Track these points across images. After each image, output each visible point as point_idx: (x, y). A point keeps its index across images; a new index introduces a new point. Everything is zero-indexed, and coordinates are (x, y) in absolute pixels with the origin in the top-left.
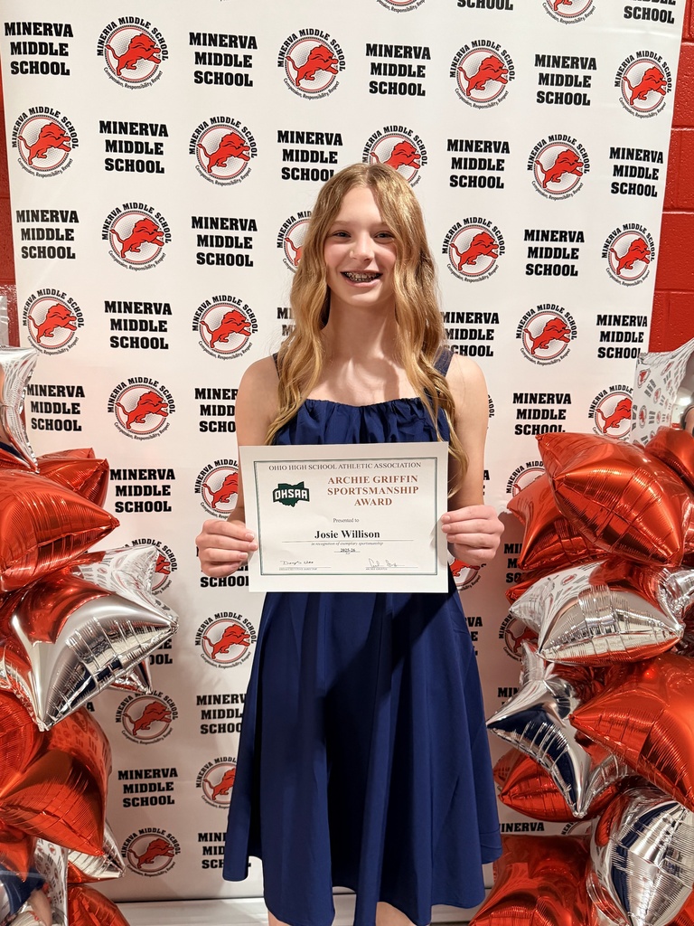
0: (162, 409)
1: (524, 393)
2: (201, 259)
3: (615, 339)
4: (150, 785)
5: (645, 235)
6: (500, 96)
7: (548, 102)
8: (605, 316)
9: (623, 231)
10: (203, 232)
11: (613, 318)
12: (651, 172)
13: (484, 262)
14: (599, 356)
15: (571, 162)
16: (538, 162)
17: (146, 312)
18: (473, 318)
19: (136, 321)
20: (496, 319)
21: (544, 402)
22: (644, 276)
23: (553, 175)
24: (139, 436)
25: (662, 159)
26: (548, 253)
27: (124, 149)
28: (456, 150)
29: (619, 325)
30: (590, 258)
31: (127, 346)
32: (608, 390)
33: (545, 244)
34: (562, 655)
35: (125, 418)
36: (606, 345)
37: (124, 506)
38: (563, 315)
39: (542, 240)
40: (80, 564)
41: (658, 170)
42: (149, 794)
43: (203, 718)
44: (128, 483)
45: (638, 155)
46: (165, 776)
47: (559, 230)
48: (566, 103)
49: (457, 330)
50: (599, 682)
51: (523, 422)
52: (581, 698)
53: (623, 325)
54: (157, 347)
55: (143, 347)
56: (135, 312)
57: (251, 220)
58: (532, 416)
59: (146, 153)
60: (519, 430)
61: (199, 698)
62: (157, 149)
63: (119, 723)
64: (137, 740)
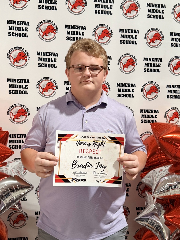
0: (26, 114)
1: (144, 109)
2: (40, 65)
3: (172, 92)
6: (136, 16)
7: (151, 18)
8: (169, 85)
10: (40, 57)
11: (171, 86)
13: (131, 67)
14: (167, 98)
15: (158, 37)
16: (148, 36)
17: (21, 82)
18: (127, 85)
19: (17, 85)
20: (135, 85)
21: (150, 112)
23: (152, 41)
24: (18, 123)
26: (151, 65)
27: (15, 29)
28: (122, 32)
29: (173, 88)
30: (164, 67)
31: (14, 93)
32: (170, 109)
33: (150, 62)
34: (160, 196)
35: (13, 117)
36: (170, 94)
37: (12, 147)
38: (156, 85)
43: (37, 219)
44: (13, 139)
45: (179, 35)
46: (24, 239)
47: (154, 58)
48: (157, 18)
49: (122, 89)
50: (171, 204)
51: (143, 119)
52: (166, 210)
53: (175, 88)
54: (24, 94)
55: (20, 93)
56: (17, 82)
57: (56, 53)
58: (146, 117)
59: (22, 31)
60: (142, 121)
61: (36, 212)
62: (26, 29)
63: (8, 221)
64: (14, 227)
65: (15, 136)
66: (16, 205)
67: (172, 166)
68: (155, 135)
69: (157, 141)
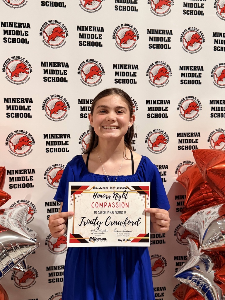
0: (29, 143)
1: (181, 132)
2: (45, 79)
3: (217, 110)
6: (168, 12)
7: (187, 14)
8: (213, 101)
10: (46, 68)
11: (216, 101)
14: (211, 117)
15: (197, 38)
16: (184, 38)
17: (22, 102)
18: (160, 102)
19: (17, 106)
20: (169, 102)
21: (189, 136)
23: (190, 44)
26: (189, 75)
27: (11, 34)
28: (151, 33)
29: (218, 104)
30: (206, 77)
31: (14, 117)
32: (215, 131)
33: (188, 72)
34: (211, 247)
35: (13, 148)
36: (214, 112)
37: (13, 186)
38: (196, 100)
43: (49, 276)
44: (14, 176)
45: (224, 35)
47: (193, 66)
48: (195, 14)
49: (153, 107)
50: (222, 255)
51: (181, 145)
52: (215, 263)
53: (220, 104)
54: (27, 117)
55: (21, 117)
56: (17, 102)
57: (66, 63)
58: (185, 142)
59: (21, 35)
60: (180, 148)
61: (47, 268)
62: (26, 33)
63: (12, 280)
64: (20, 287)
65: (17, 172)
66: (19, 265)
67: (223, 206)
68: (199, 166)
69: (203, 174)
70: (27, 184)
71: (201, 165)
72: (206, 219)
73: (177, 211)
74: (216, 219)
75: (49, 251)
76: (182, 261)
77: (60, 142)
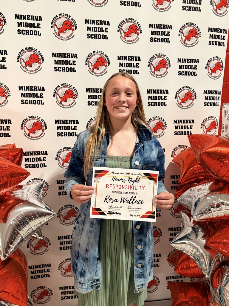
0: (42, 128)
1: (178, 119)
2: (56, 69)
3: (210, 99)
4: (41, 270)
5: (220, 61)
6: (169, 7)
7: (186, 10)
8: (207, 91)
9: (213, 59)
10: (57, 59)
11: (209, 91)
12: (222, 37)
13: (163, 70)
14: (204, 106)
15: (194, 33)
16: (182, 33)
17: (35, 90)
18: (159, 92)
19: (31, 94)
20: (167, 92)
21: (185, 123)
22: (220, 76)
23: (188, 38)
24: (34, 138)
25: (226, 32)
26: (186, 67)
27: (25, 26)
28: (152, 28)
29: (211, 94)
30: (201, 69)
31: (28, 103)
32: (207, 118)
33: (185, 64)
34: (201, 218)
35: (27, 132)
36: (207, 101)
37: (28, 166)
38: (191, 90)
39: (184, 62)
40: (13, 190)
41: (225, 36)
42: (40, 274)
43: (60, 245)
44: (29, 157)
45: (218, 30)
46: (46, 267)
47: (190, 58)
48: (193, 10)
49: (153, 96)
50: (211, 226)
51: (177, 130)
52: (204, 232)
53: (213, 94)
54: (39, 104)
55: (34, 104)
56: (31, 90)
57: (75, 54)
58: (180, 128)
59: (34, 27)
60: (176, 133)
61: (58, 237)
62: (38, 26)
63: (28, 248)
64: (35, 254)
65: (31, 153)
66: (36, 233)
67: (212, 184)
68: (194, 149)
69: (197, 156)
70: (41, 164)
71: (196, 148)
72: (197, 195)
73: (172, 189)
74: (206, 195)
75: (61, 222)
76: (175, 232)
77: (69, 127)
